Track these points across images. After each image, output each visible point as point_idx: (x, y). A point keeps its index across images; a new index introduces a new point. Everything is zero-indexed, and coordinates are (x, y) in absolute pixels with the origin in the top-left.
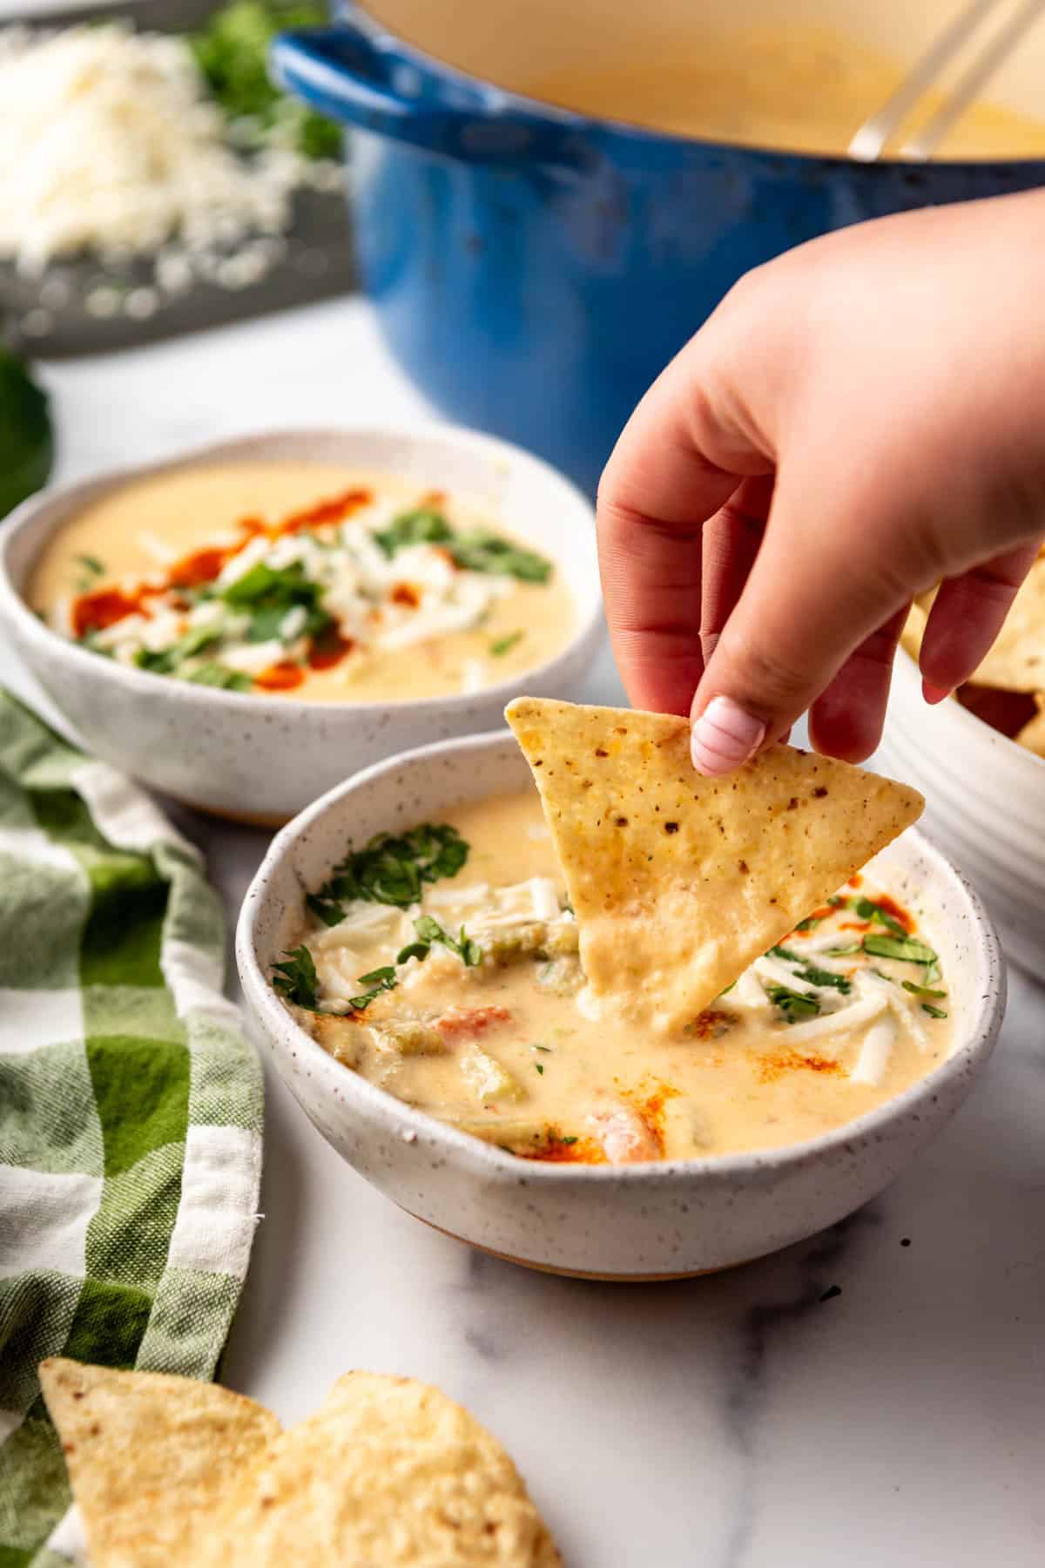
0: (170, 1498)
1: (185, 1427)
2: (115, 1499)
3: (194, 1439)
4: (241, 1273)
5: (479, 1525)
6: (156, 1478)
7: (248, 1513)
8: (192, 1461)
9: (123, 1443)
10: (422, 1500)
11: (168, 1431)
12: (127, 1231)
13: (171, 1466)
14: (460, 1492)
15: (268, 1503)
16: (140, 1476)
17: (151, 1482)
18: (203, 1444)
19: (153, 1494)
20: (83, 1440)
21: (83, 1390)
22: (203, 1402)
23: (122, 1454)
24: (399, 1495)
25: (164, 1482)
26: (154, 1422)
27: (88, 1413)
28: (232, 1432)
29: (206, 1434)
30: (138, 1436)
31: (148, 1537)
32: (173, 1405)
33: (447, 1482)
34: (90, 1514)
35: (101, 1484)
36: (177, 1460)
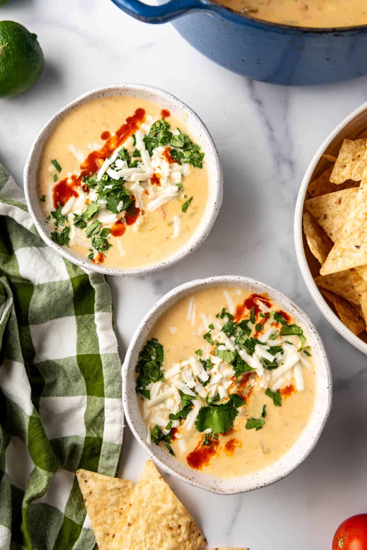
0: (109, 510)
1: (111, 490)
2: (97, 513)
3: (113, 493)
4: (121, 443)
5: (177, 526)
6: (106, 505)
7: (125, 527)
8: (113, 499)
9: (97, 496)
10: (164, 523)
11: (107, 492)
12: (94, 420)
13: (109, 501)
14: (173, 519)
15: (129, 525)
16: (102, 505)
17: (104, 507)
18: (115, 494)
19: (105, 509)
20: (88, 497)
21: (87, 479)
22: (114, 483)
23: (97, 499)
24: (159, 522)
25: (108, 505)
26: (104, 490)
27: (88, 487)
28: (122, 490)
29: (116, 491)
30: (100, 495)
31: (105, 522)
32: (108, 484)
33: (170, 517)
34: (92, 518)
35: (93, 510)
36: (110, 500)
